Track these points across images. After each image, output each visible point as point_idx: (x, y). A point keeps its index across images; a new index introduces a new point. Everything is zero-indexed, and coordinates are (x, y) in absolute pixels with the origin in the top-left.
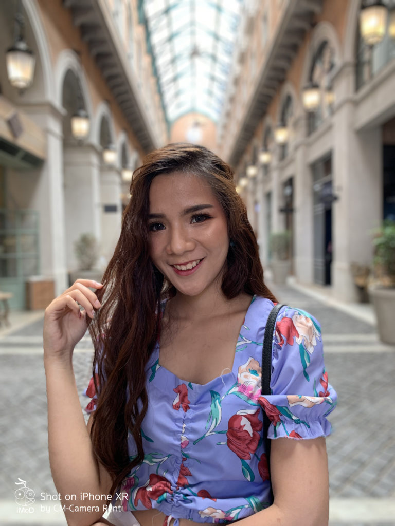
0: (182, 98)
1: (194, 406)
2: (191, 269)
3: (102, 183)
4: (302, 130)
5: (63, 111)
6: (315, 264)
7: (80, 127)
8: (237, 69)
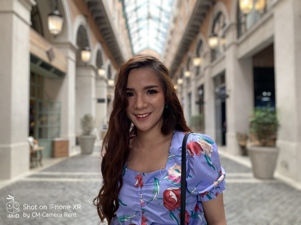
0: (142, 41)
1: (145, 184)
2: (145, 117)
3: (97, 86)
4: (209, 59)
5: (77, 47)
6: (217, 134)
7: (86, 56)
8: (172, 26)
